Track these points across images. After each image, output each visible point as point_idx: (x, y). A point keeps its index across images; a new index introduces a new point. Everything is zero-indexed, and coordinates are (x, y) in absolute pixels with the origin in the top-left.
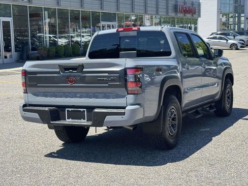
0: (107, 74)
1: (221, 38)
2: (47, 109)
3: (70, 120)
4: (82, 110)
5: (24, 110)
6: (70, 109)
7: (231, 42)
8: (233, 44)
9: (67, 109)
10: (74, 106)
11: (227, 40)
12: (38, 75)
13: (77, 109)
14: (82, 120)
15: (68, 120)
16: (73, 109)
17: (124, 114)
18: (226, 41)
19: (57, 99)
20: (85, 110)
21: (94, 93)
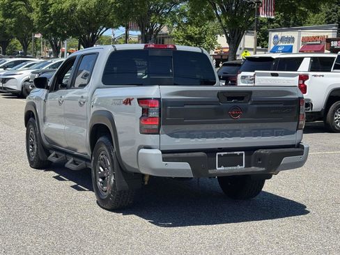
0: (282, 105)
3: (222, 168)
4: (238, 153)
5: (164, 159)
6: (222, 154)
9: (218, 154)
12: (186, 106)
13: (229, 153)
14: (239, 167)
15: (220, 168)
16: (226, 153)
17: (302, 153)
19: (207, 140)
20: (243, 152)
21: (259, 130)
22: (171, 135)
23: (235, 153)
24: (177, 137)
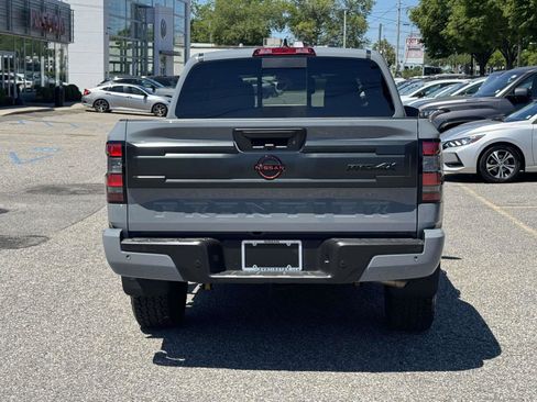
0: (374, 155)
1: (130, 91)
2: (196, 243)
3: (255, 268)
4: (289, 242)
5: (125, 248)
6: (255, 242)
7: (153, 98)
8: (158, 105)
9: (244, 242)
10: (260, 233)
11: (146, 96)
12: (168, 155)
13: (268, 242)
14: (290, 269)
15: (249, 269)
16: (262, 242)
17: (419, 249)
18: (142, 97)
19: (219, 216)
20: (299, 242)
21: (329, 201)
22: (148, 206)
23: (281, 242)
24: (160, 209)
